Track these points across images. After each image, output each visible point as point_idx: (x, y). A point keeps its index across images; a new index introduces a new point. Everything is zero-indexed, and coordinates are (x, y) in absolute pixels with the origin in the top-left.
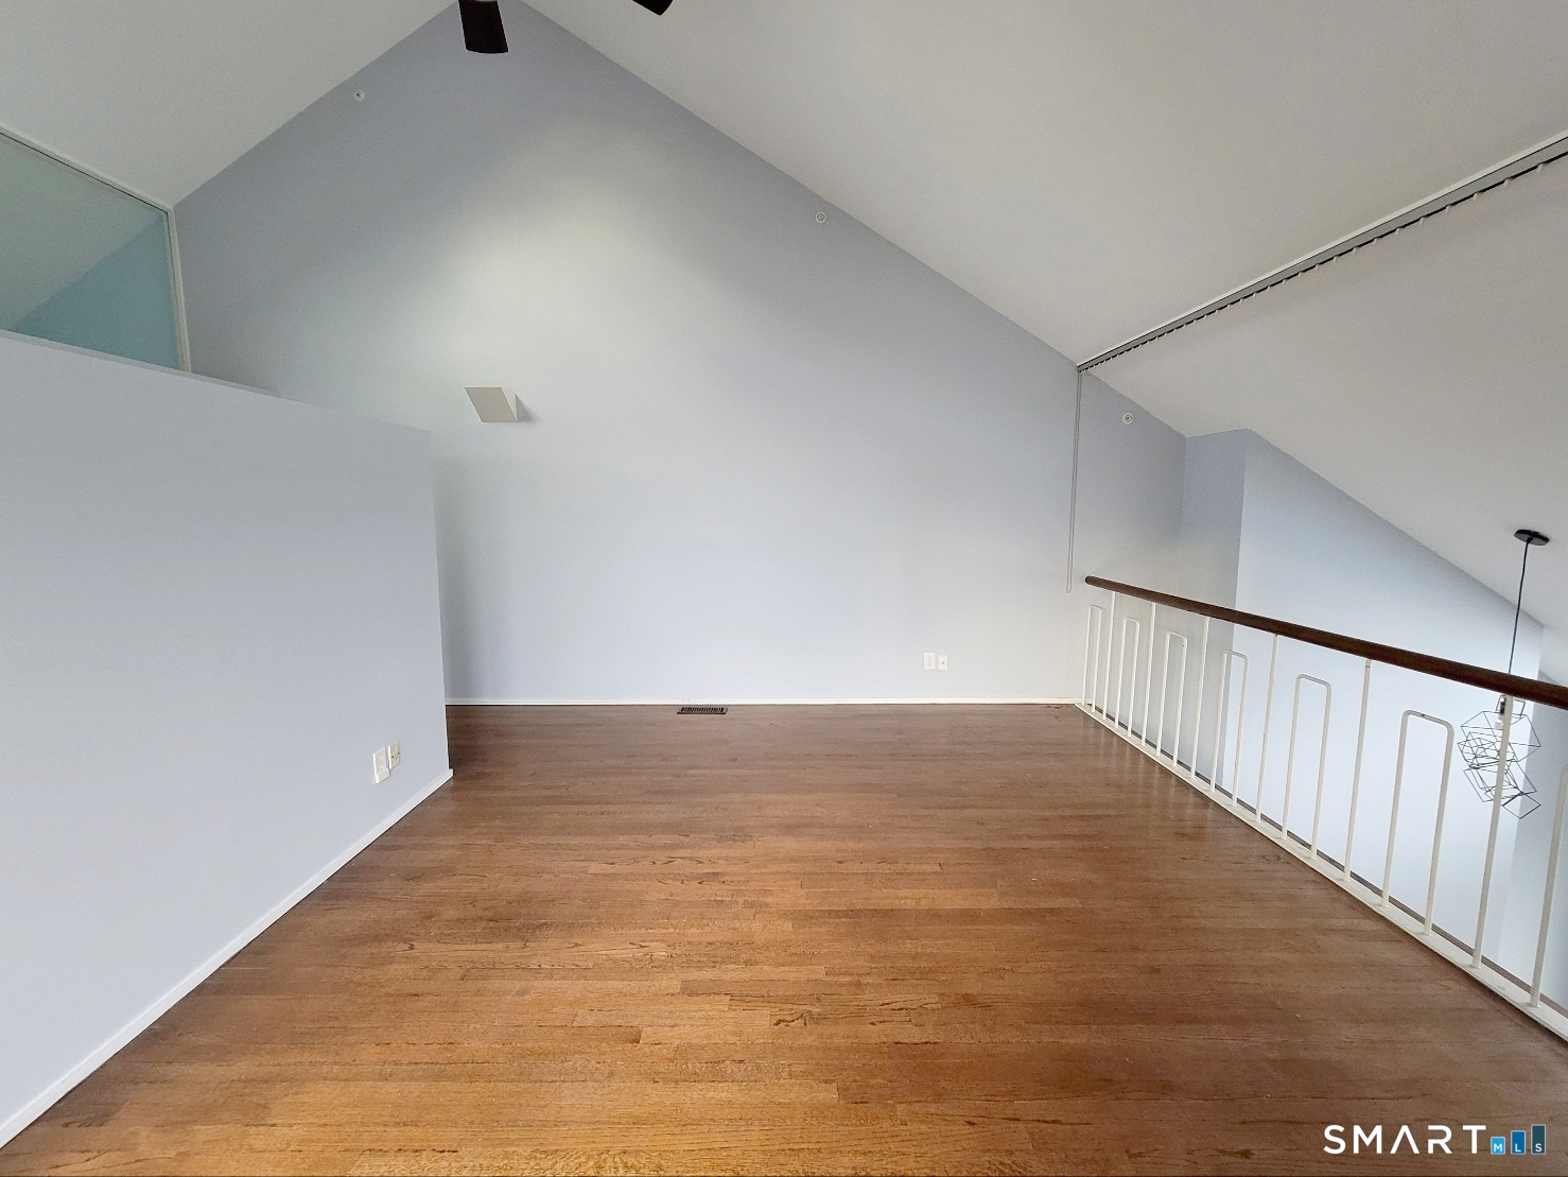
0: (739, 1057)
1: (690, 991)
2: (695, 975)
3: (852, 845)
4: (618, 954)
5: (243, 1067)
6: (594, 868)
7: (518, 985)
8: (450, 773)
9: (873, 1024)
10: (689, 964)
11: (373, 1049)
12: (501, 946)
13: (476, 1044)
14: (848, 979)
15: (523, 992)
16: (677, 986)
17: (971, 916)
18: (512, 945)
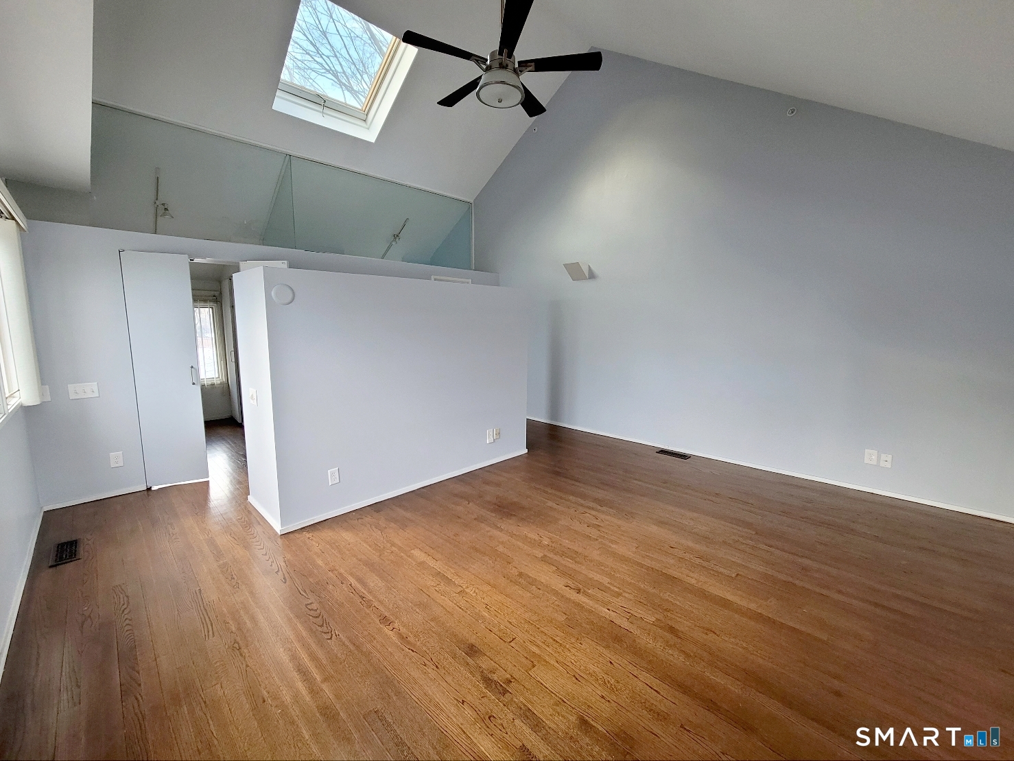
0: (539, 587)
1: (544, 559)
2: (551, 555)
3: (690, 544)
4: (529, 535)
5: (408, 515)
6: (550, 504)
7: (488, 529)
8: (526, 451)
9: (609, 610)
10: (553, 551)
11: (438, 526)
12: (494, 515)
13: (464, 538)
14: (617, 590)
15: (488, 532)
16: (540, 555)
17: (725, 604)
18: (498, 516)
